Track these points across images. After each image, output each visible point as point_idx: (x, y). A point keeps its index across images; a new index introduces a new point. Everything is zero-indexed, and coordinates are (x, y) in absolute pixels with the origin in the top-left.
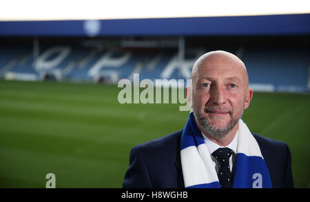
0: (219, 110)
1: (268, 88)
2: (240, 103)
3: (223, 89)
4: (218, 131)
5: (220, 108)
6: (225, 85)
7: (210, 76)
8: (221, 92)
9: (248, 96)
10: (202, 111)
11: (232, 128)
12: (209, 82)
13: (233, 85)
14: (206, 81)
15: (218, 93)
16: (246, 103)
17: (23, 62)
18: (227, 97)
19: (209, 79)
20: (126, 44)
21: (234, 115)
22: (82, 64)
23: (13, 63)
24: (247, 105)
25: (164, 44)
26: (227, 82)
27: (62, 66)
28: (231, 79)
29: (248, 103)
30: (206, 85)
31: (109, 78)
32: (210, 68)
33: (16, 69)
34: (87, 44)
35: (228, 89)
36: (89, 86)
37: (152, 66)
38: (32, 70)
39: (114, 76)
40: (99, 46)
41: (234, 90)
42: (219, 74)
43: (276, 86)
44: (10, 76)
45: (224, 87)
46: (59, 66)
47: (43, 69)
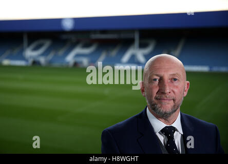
0: (166, 98)
1: (205, 69)
2: (180, 93)
3: (168, 82)
4: (165, 113)
5: (166, 97)
6: (169, 79)
7: (158, 73)
8: (167, 84)
9: (186, 87)
10: (154, 99)
11: (175, 111)
12: (158, 78)
13: (175, 80)
14: (156, 77)
15: (165, 86)
16: (185, 93)
17: (16, 51)
18: (172, 88)
19: (157, 75)
20: (94, 36)
21: (177, 101)
22: (61, 53)
23: (8, 52)
24: (186, 94)
25: (123, 36)
26: (171, 77)
27: (45, 54)
28: (174, 75)
29: (187, 92)
30: (155, 80)
31: (81, 63)
32: (158, 67)
33: (10, 57)
34: (64, 37)
35: (172, 82)
36: (66, 69)
37: (114, 53)
38: (23, 58)
39: (85, 61)
40: (74, 38)
41: (176, 83)
42: (165, 72)
43: (211, 67)
44: (6, 62)
45: (169, 81)
46: (43, 55)
47: (31, 57)
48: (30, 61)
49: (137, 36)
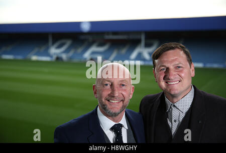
9: (131, 90)
13: (123, 85)
17: (43, 49)
20: (107, 37)
22: (80, 50)
23: (36, 50)
24: (131, 96)
25: (132, 37)
27: (66, 51)
30: (107, 85)
33: (38, 54)
34: (82, 37)
37: (124, 51)
38: (48, 55)
40: (90, 38)
43: (205, 64)
44: (34, 58)
46: (65, 52)
47: (54, 54)
48: (55, 57)
49: (143, 37)
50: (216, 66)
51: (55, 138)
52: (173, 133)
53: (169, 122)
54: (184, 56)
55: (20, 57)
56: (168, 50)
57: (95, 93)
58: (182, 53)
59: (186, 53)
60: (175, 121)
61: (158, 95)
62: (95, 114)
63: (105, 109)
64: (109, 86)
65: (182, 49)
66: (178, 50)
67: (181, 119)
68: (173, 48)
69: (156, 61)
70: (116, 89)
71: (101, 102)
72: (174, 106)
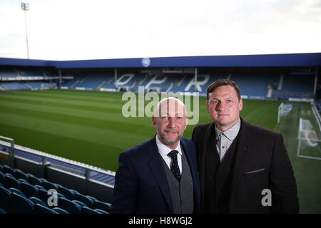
13: (179, 118)
20: (165, 72)
21: (180, 133)
40: (150, 72)
41: (180, 121)
44: (102, 89)
46: (128, 84)
47: (119, 86)
48: (119, 89)
49: (196, 72)
50: (258, 98)
51: (119, 161)
52: (221, 158)
53: (218, 149)
54: (235, 92)
55: (90, 89)
56: (221, 85)
57: (154, 124)
58: (233, 88)
59: (236, 89)
60: (223, 147)
61: (209, 124)
62: (154, 141)
63: (163, 138)
64: (167, 119)
65: (234, 85)
66: (230, 86)
67: (229, 146)
68: (225, 84)
69: (210, 94)
70: (173, 121)
71: (160, 133)
72: (223, 134)
